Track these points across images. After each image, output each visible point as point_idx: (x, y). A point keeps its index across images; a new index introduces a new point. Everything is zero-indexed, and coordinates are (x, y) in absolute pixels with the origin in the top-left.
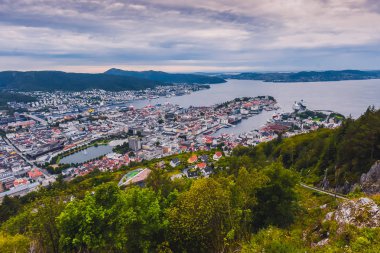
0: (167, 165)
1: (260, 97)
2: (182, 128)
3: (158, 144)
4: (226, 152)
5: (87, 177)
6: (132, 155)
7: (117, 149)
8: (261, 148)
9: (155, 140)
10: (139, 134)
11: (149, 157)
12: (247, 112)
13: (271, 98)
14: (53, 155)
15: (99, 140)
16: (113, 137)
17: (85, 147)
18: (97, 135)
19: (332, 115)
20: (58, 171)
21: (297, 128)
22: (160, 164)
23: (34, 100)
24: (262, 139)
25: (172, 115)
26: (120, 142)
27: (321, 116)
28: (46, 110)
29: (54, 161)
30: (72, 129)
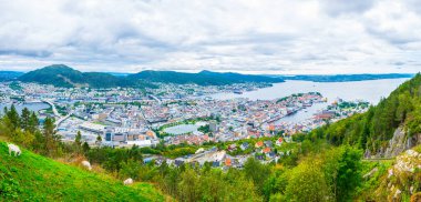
0: (238, 148)
1: (311, 94)
2: (250, 117)
3: (231, 129)
4: (287, 139)
5: (179, 147)
6: (211, 135)
7: (201, 129)
8: (314, 134)
9: (229, 125)
10: (217, 119)
11: (223, 138)
12: (301, 105)
13: (318, 94)
14: (161, 125)
15: (190, 120)
16: (199, 119)
17: (180, 123)
18: (189, 116)
19: (360, 104)
20: (162, 137)
21: (338, 115)
22: (232, 146)
23: (157, 87)
24: (314, 126)
25: (243, 106)
26: (204, 124)
27: (353, 105)
28: (162, 94)
29: (161, 128)
30: (174, 109)
